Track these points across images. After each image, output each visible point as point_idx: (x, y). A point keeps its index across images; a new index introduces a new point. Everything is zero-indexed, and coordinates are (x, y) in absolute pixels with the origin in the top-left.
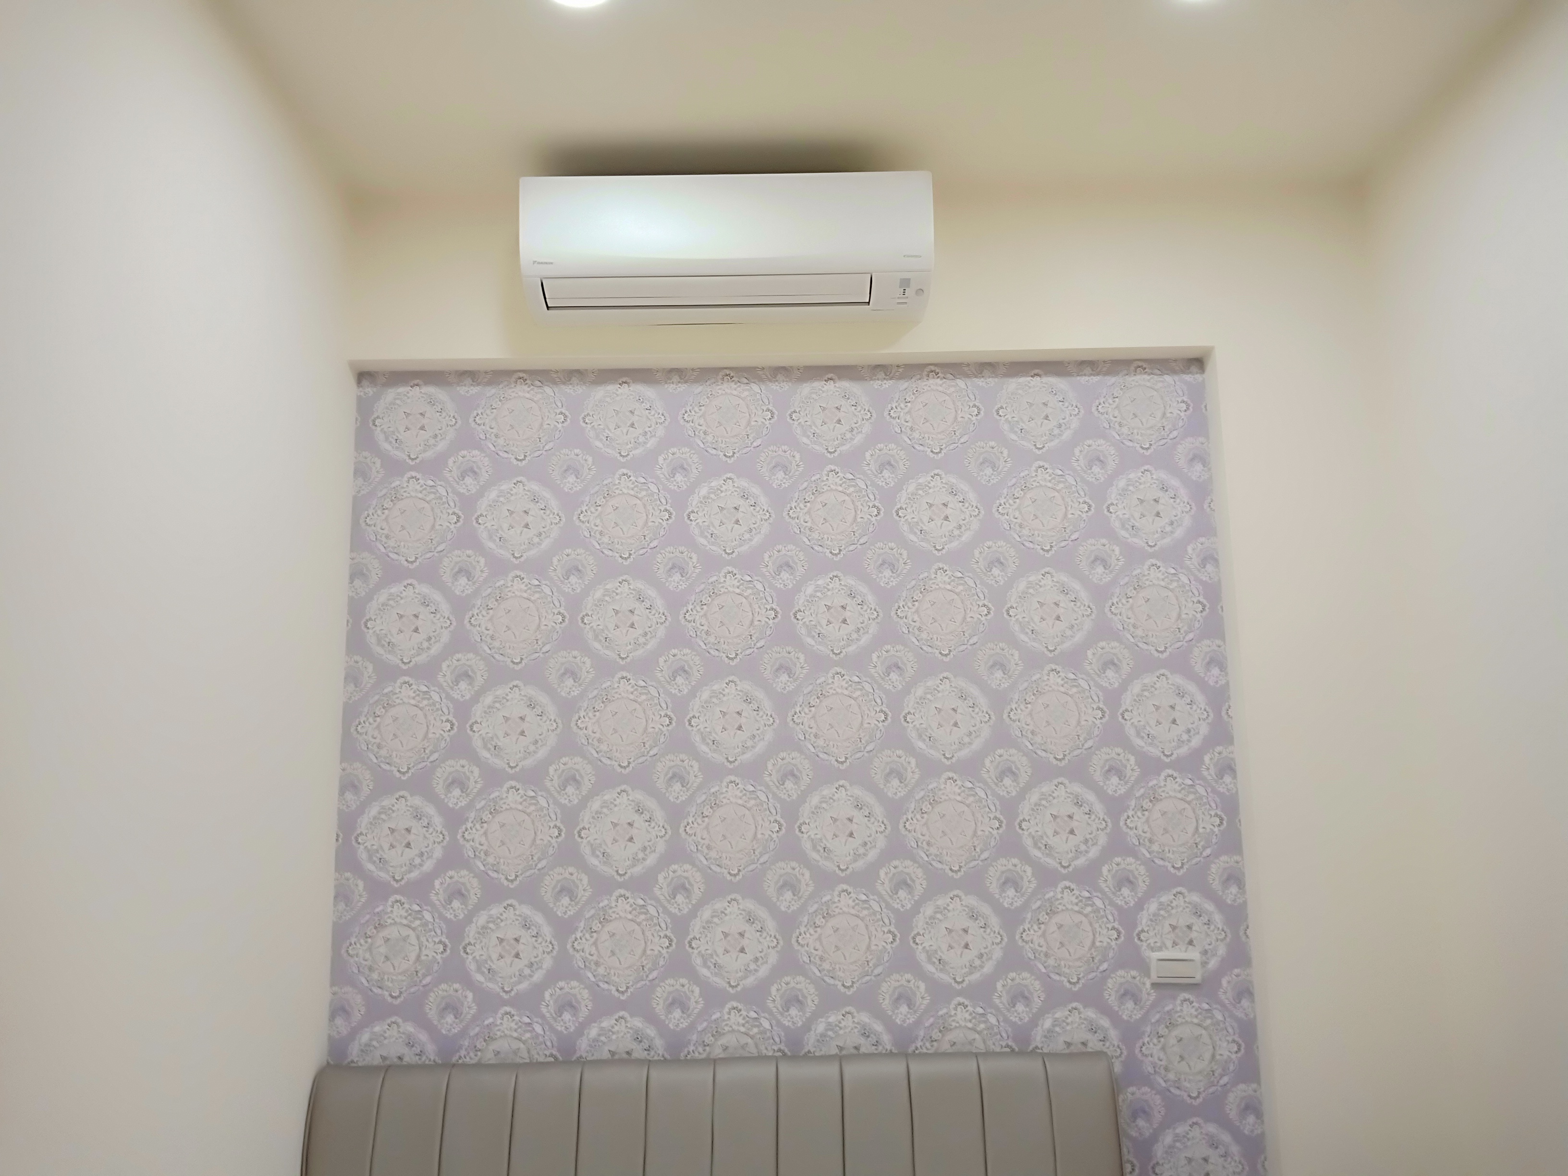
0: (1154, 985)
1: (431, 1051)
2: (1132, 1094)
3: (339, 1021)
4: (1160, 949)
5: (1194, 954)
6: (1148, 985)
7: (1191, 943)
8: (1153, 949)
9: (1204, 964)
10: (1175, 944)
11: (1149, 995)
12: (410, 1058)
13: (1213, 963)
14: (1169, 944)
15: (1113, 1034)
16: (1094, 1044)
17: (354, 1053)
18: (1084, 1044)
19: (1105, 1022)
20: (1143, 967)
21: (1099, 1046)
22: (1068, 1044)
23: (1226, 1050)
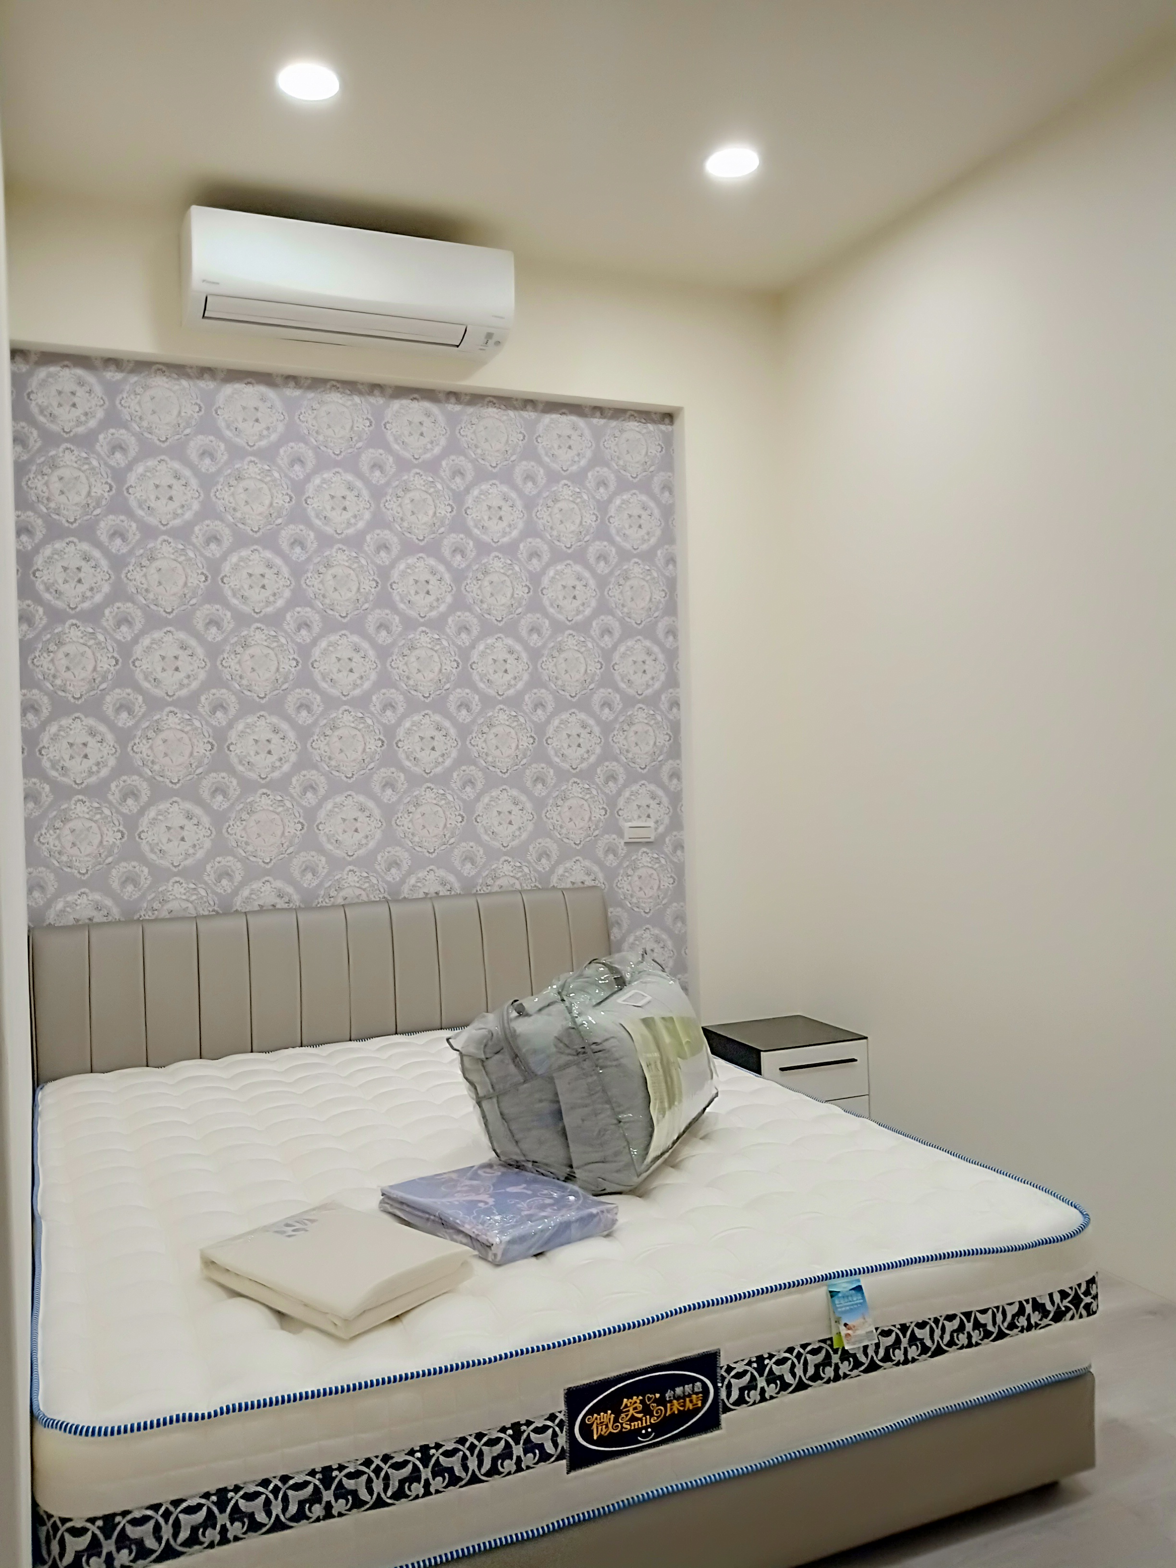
0: (625, 843)
1: (116, 913)
2: (614, 912)
3: (36, 894)
4: (630, 821)
5: (651, 823)
6: (622, 844)
7: (649, 816)
8: (626, 821)
9: (656, 829)
10: (639, 817)
11: (622, 850)
12: (98, 918)
13: (661, 829)
14: (636, 817)
15: (601, 876)
16: (589, 882)
17: (51, 917)
18: (583, 883)
19: (596, 868)
20: (620, 833)
21: (593, 883)
22: (573, 883)
23: (667, 882)
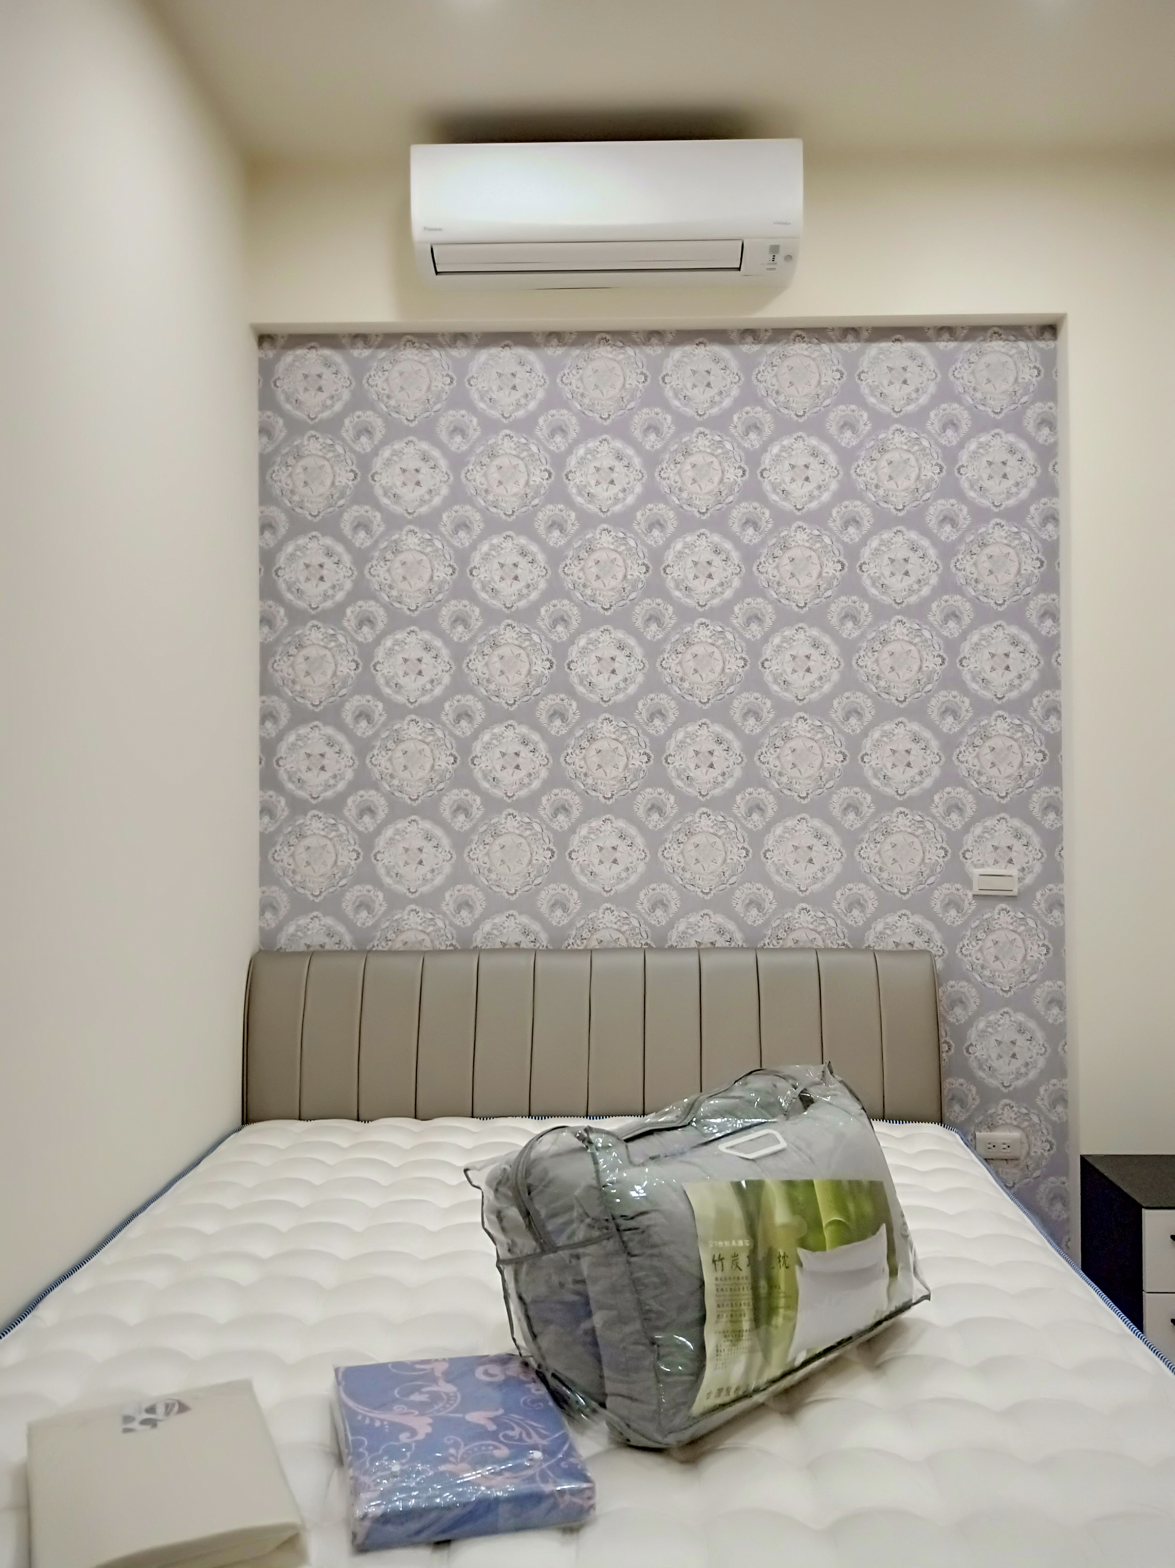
0: (974, 896)
1: (348, 941)
2: (952, 987)
3: (268, 915)
4: (983, 866)
5: (1014, 871)
6: (970, 895)
7: (1010, 861)
8: (976, 866)
9: (1020, 880)
10: (996, 862)
11: (970, 905)
12: (330, 945)
13: (1029, 879)
14: (991, 862)
15: (937, 937)
16: (919, 944)
17: (282, 941)
18: (911, 944)
19: (930, 926)
20: (967, 882)
21: (924, 946)
22: (897, 944)
23: (1036, 953)
